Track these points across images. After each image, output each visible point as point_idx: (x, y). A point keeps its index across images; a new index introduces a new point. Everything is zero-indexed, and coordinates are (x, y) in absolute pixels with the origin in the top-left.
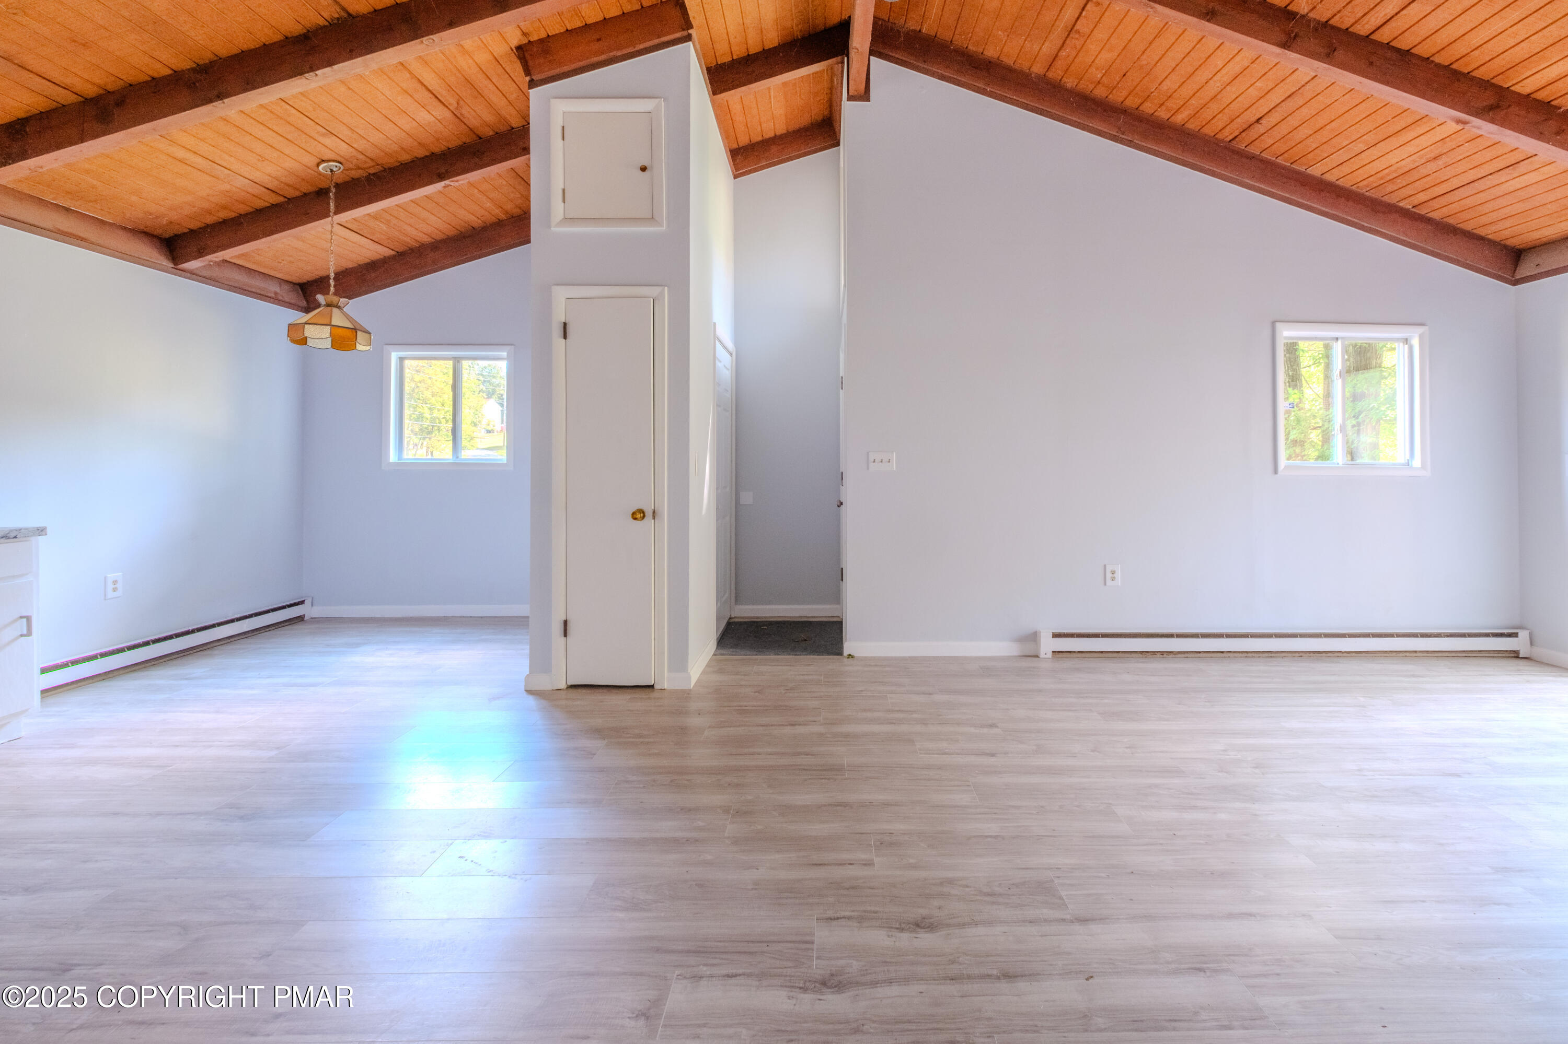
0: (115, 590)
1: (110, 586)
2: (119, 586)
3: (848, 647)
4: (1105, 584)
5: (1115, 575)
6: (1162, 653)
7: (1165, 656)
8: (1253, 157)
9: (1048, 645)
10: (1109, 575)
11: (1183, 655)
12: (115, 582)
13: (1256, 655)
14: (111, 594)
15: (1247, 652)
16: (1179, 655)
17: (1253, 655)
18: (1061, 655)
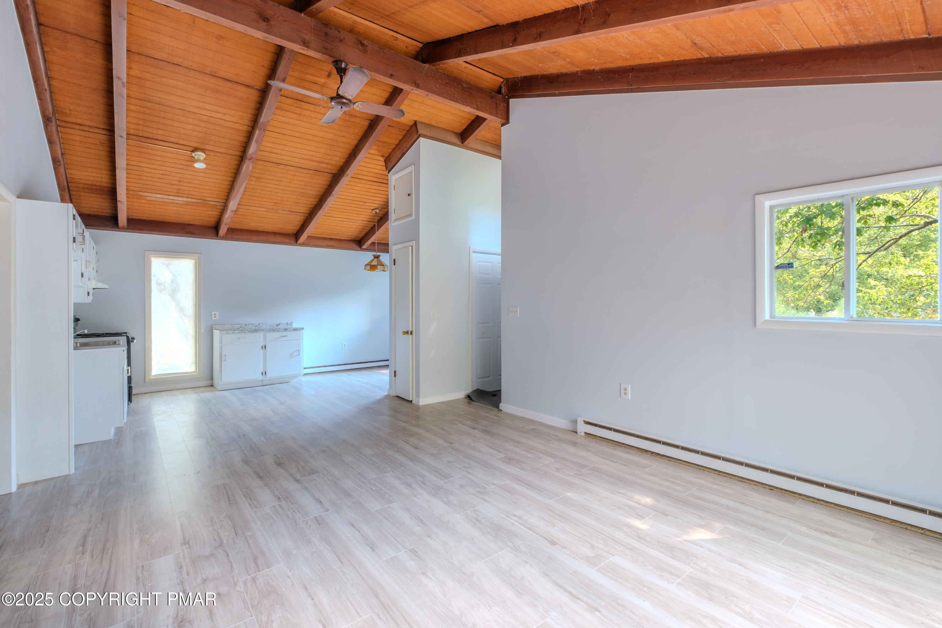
0: (345, 347)
1: (344, 346)
2: (346, 346)
3: (502, 406)
4: (620, 396)
5: (626, 391)
6: (652, 453)
7: (654, 455)
8: (733, 60)
9: (582, 428)
10: (623, 391)
11: (667, 458)
12: (345, 345)
13: (727, 475)
14: (344, 348)
15: (720, 472)
16: (664, 458)
17: (725, 475)
18: (590, 436)
